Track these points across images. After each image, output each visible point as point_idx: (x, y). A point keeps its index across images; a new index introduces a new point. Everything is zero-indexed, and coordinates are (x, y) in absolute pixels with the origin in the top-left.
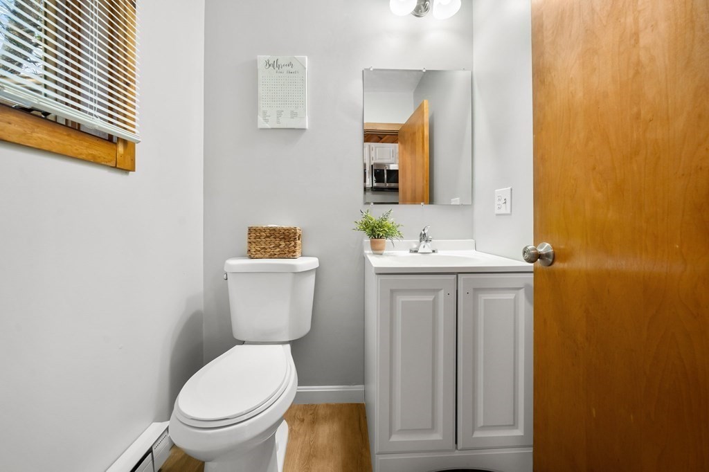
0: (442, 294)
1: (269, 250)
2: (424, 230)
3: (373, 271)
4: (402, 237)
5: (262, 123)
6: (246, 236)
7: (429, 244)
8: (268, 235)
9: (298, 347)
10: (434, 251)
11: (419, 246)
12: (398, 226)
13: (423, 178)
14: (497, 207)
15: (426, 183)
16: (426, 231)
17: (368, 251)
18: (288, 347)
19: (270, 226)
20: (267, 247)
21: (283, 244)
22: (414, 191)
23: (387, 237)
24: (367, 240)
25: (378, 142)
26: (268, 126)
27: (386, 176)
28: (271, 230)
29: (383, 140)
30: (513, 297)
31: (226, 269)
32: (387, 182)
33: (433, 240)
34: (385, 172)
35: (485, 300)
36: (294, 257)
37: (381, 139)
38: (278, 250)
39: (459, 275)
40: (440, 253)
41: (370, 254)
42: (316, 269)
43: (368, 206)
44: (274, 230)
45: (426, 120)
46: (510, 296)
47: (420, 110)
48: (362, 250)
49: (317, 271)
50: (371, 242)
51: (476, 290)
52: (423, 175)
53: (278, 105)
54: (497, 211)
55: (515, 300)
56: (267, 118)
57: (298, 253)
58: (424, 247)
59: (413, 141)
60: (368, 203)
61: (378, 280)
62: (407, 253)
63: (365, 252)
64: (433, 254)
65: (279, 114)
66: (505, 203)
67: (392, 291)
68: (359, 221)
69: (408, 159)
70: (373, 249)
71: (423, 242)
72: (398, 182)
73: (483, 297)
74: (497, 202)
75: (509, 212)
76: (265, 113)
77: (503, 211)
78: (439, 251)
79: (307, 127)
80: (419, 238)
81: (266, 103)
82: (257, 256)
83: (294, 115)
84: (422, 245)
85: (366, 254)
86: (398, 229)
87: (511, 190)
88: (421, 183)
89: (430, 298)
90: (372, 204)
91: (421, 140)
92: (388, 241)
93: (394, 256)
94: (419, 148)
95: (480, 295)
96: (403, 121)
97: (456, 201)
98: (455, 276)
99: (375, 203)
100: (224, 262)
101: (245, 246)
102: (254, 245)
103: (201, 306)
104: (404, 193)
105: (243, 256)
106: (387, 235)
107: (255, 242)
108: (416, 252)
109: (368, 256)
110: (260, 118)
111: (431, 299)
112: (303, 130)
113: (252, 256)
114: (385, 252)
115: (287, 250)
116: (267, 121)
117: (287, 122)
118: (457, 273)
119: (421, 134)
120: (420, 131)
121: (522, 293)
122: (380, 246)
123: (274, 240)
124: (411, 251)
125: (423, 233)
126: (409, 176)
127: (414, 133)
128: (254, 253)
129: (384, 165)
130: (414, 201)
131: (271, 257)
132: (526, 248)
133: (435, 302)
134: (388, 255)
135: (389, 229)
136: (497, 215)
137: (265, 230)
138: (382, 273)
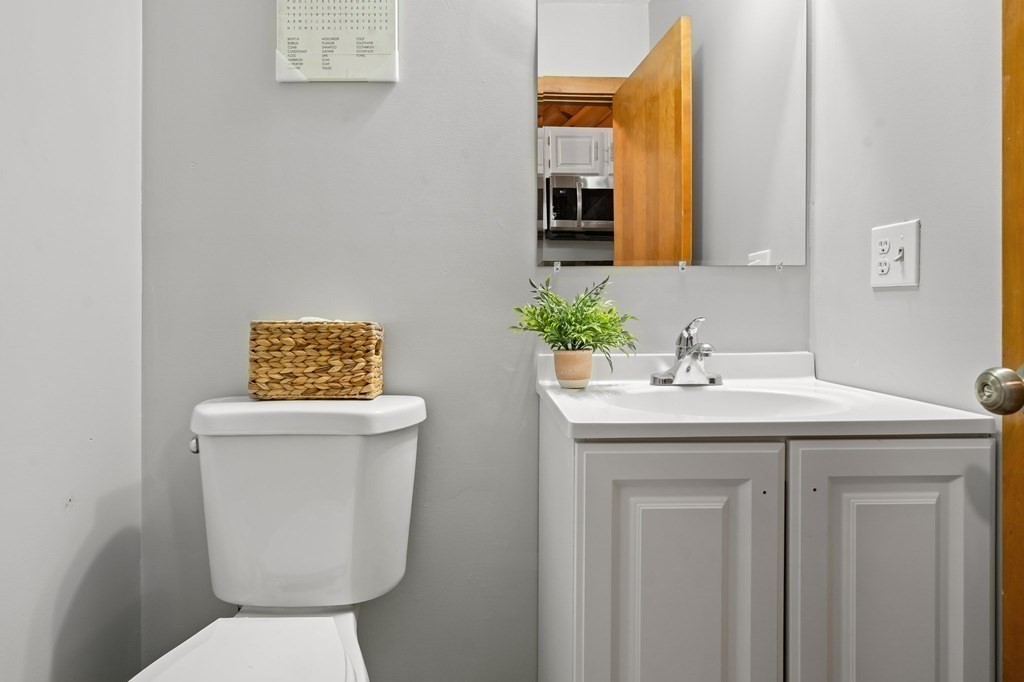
0: (746, 492)
1: (302, 379)
2: (688, 329)
3: (569, 434)
4: (631, 345)
5: (285, 70)
6: (247, 345)
7: (701, 363)
8: (301, 341)
9: (372, 619)
10: (712, 381)
11: (676, 368)
12: (624, 319)
13: (678, 205)
14: (875, 270)
15: (686, 215)
16: (693, 332)
17: (547, 382)
18: (350, 619)
19: (305, 319)
20: (297, 371)
21: (337, 364)
22: (653, 236)
23: (595, 347)
24: (546, 354)
25: (561, 124)
26: (300, 75)
27: (580, 204)
28: (307, 332)
29: (573, 119)
30: (933, 501)
31: (195, 429)
32: (583, 219)
33: (713, 354)
34: (579, 194)
35: (859, 507)
36: (364, 397)
37: (569, 117)
38: (326, 378)
39: (792, 443)
40: (728, 385)
41: (553, 388)
42: (420, 426)
43: (548, 269)
44: (315, 329)
45: (686, 64)
46: (928, 497)
47: (668, 42)
48: (532, 379)
49: (423, 431)
50: (556, 358)
51: (838, 482)
52: (678, 199)
53: (326, 25)
54: (877, 280)
55: (940, 507)
56: (298, 56)
57: (374, 388)
58: (688, 370)
59: (652, 118)
60: (549, 264)
61: (580, 456)
62: (644, 386)
63: (541, 382)
64: (712, 388)
65: (329, 45)
66: (901, 259)
67: (618, 485)
68: (527, 307)
69: (639, 161)
70: (560, 377)
71: (688, 357)
72: (611, 218)
73: (855, 499)
74: (876, 258)
75: (911, 280)
76: (292, 43)
77: (894, 279)
78: (724, 381)
79: (397, 77)
80: (675, 347)
81: (297, 18)
82: (272, 394)
83: (365, 48)
84: (684, 367)
85: (543, 388)
86: (625, 327)
87: (919, 225)
88: (671, 219)
89: (716, 503)
90: (558, 265)
91: (672, 112)
92: (598, 354)
93: (616, 393)
94: (666, 135)
95: (846, 495)
96: (626, 73)
97: (762, 257)
98: (783, 445)
99: (564, 264)
100: (192, 408)
101: (245, 371)
102: (265, 367)
103: (136, 518)
104: (629, 242)
105: (236, 395)
106: (597, 342)
107: (267, 361)
108: (667, 382)
109: (552, 395)
110: (282, 57)
111: (720, 506)
112: (389, 84)
113: (261, 394)
114: (592, 383)
115: (348, 378)
116: (297, 63)
117: (348, 67)
118: (785, 437)
119: (672, 99)
120: (671, 91)
121: (958, 489)
122: (578, 369)
123: (315, 353)
124: (655, 381)
125: (686, 335)
126: (640, 203)
127: (654, 99)
128: (265, 387)
129: (574, 178)
130: (653, 258)
131: (308, 396)
132: (987, 374)
133: (729, 513)
134: (599, 391)
135: (604, 326)
136: (876, 289)
137: (291, 330)
138: (592, 437)
